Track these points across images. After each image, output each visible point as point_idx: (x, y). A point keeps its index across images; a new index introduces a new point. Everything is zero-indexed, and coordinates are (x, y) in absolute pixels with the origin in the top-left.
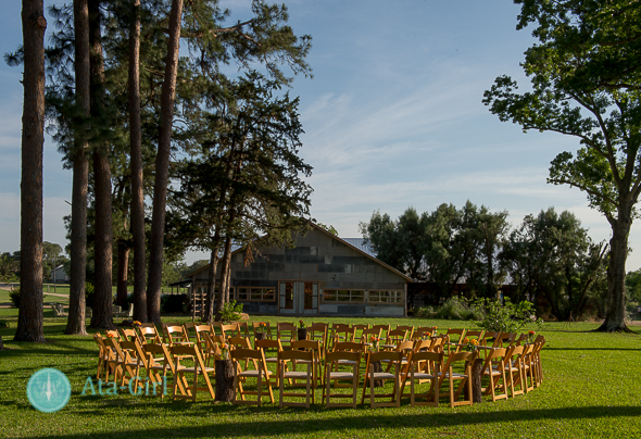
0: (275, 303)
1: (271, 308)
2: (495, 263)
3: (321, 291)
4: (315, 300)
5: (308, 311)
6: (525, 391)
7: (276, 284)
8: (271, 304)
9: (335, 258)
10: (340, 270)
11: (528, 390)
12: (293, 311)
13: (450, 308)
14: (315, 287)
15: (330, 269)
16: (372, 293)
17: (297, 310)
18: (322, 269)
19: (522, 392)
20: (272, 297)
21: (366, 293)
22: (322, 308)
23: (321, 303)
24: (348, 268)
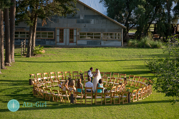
0: (54, 40)
1: (52, 42)
2: (172, 13)
3: (78, 34)
4: (75, 38)
5: (71, 44)
6: (142, 99)
7: (54, 30)
8: (52, 40)
9: (85, 16)
10: (88, 22)
11: (143, 98)
12: (63, 44)
13: (145, 41)
14: (75, 31)
15: (83, 22)
16: (105, 34)
17: (66, 43)
18: (78, 22)
19: (141, 99)
20: (52, 36)
21: (102, 34)
22: (79, 42)
23: (78, 40)
24: (92, 21)
